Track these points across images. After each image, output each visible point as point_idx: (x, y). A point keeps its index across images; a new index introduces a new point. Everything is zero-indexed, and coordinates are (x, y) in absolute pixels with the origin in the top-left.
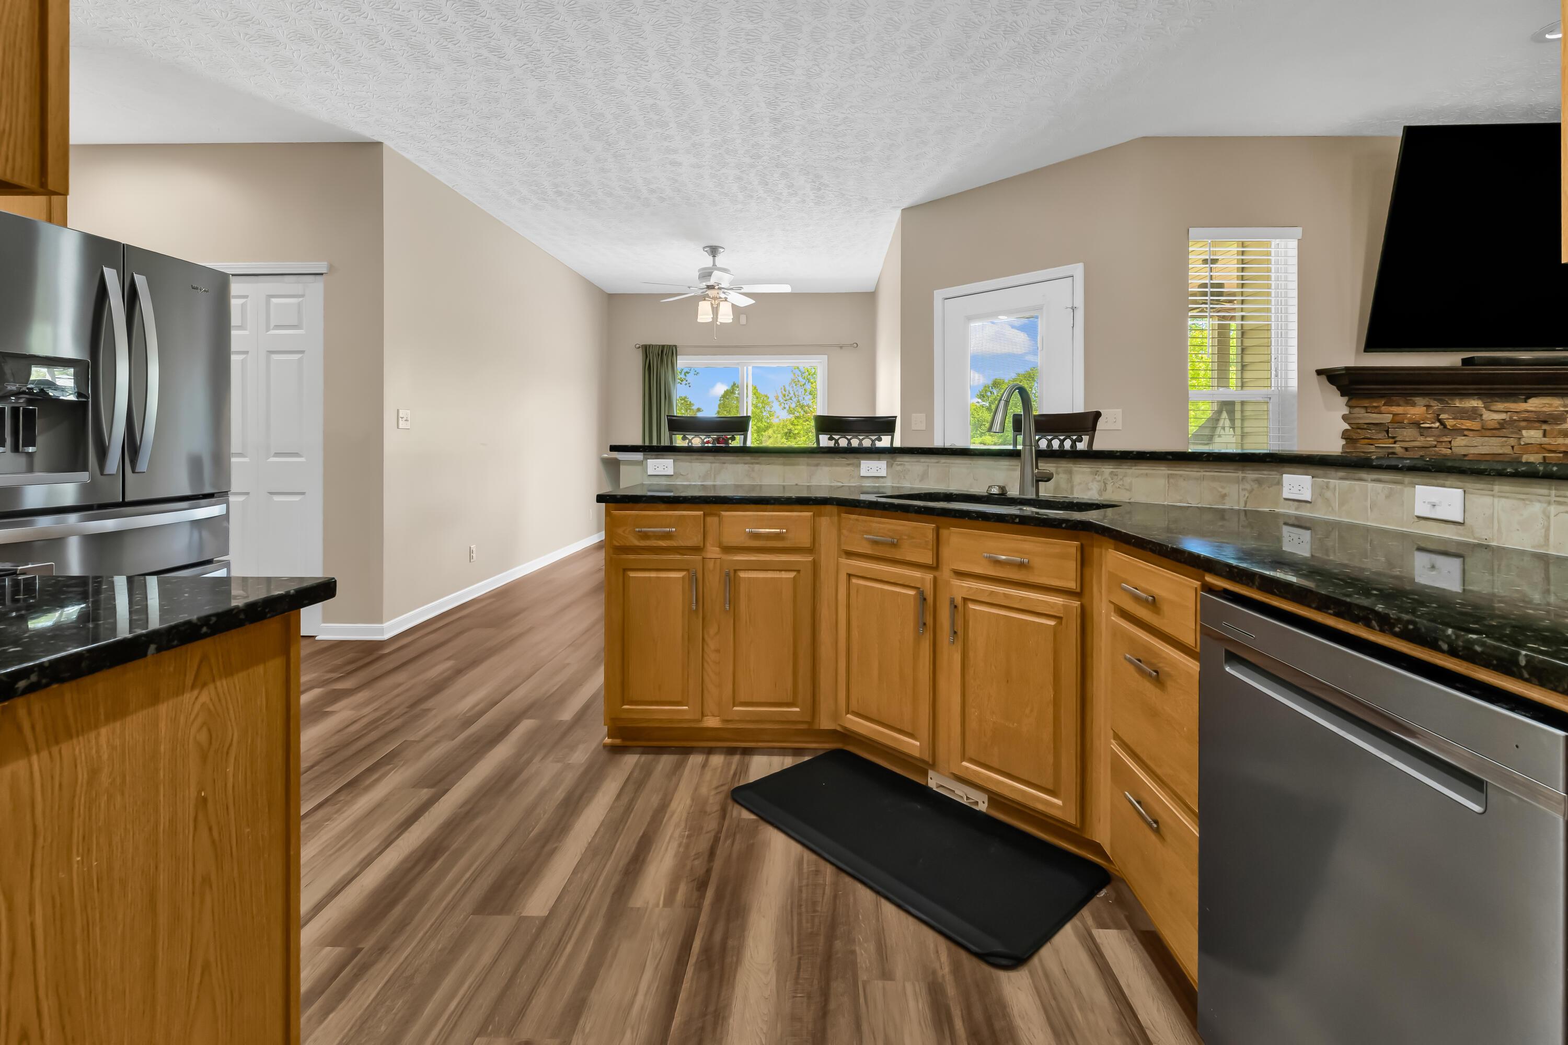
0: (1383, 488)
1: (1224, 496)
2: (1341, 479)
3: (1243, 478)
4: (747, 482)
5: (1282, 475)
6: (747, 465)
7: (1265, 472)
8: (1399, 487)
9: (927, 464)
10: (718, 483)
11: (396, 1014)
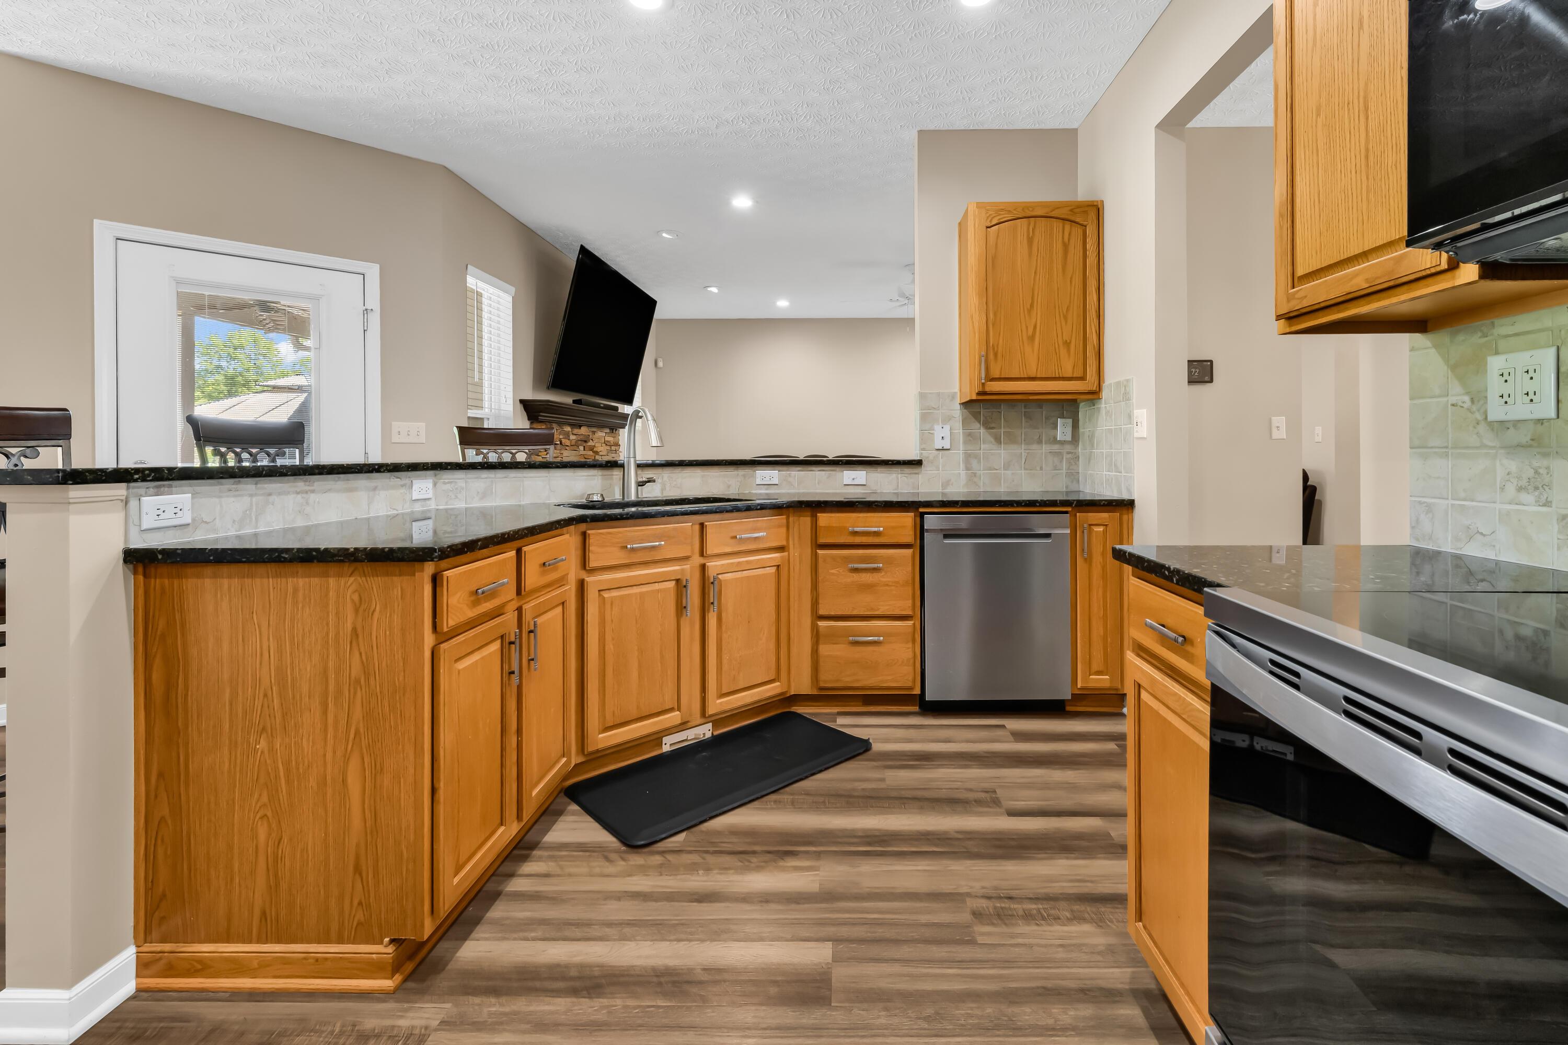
0: (825, 474)
1: (729, 487)
2: (799, 471)
3: (738, 475)
4: (300, 523)
5: (755, 471)
6: (299, 496)
7: (747, 470)
8: (834, 473)
9: (491, 480)
10: (262, 529)
11: (972, 1009)
